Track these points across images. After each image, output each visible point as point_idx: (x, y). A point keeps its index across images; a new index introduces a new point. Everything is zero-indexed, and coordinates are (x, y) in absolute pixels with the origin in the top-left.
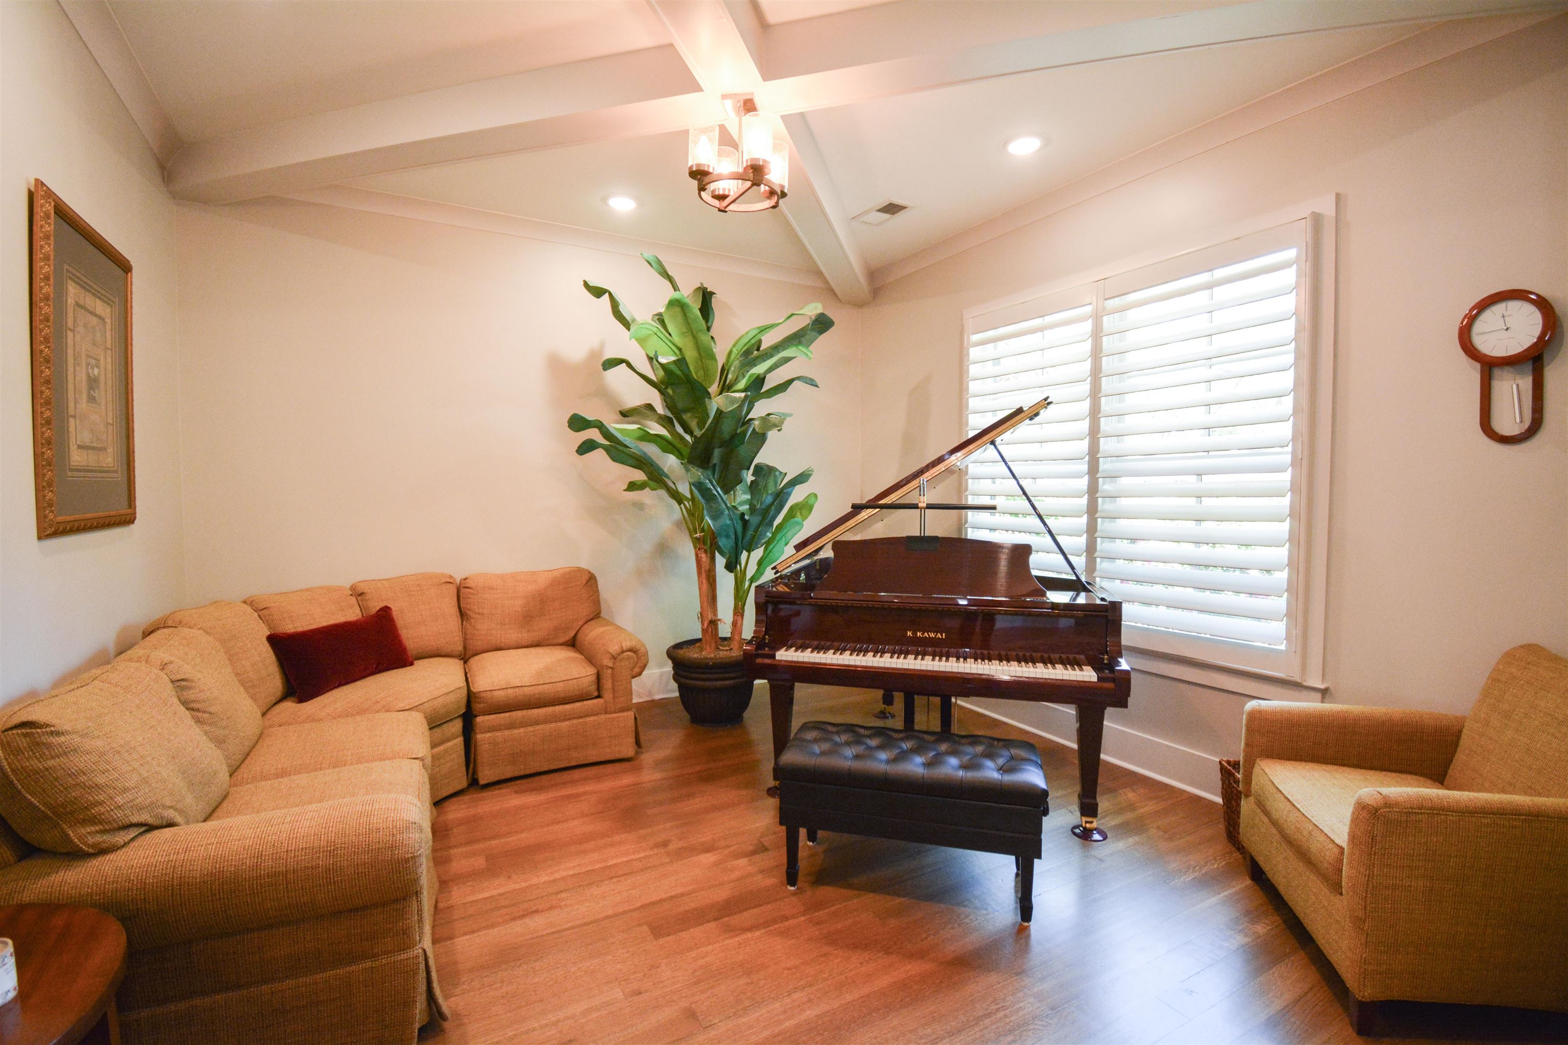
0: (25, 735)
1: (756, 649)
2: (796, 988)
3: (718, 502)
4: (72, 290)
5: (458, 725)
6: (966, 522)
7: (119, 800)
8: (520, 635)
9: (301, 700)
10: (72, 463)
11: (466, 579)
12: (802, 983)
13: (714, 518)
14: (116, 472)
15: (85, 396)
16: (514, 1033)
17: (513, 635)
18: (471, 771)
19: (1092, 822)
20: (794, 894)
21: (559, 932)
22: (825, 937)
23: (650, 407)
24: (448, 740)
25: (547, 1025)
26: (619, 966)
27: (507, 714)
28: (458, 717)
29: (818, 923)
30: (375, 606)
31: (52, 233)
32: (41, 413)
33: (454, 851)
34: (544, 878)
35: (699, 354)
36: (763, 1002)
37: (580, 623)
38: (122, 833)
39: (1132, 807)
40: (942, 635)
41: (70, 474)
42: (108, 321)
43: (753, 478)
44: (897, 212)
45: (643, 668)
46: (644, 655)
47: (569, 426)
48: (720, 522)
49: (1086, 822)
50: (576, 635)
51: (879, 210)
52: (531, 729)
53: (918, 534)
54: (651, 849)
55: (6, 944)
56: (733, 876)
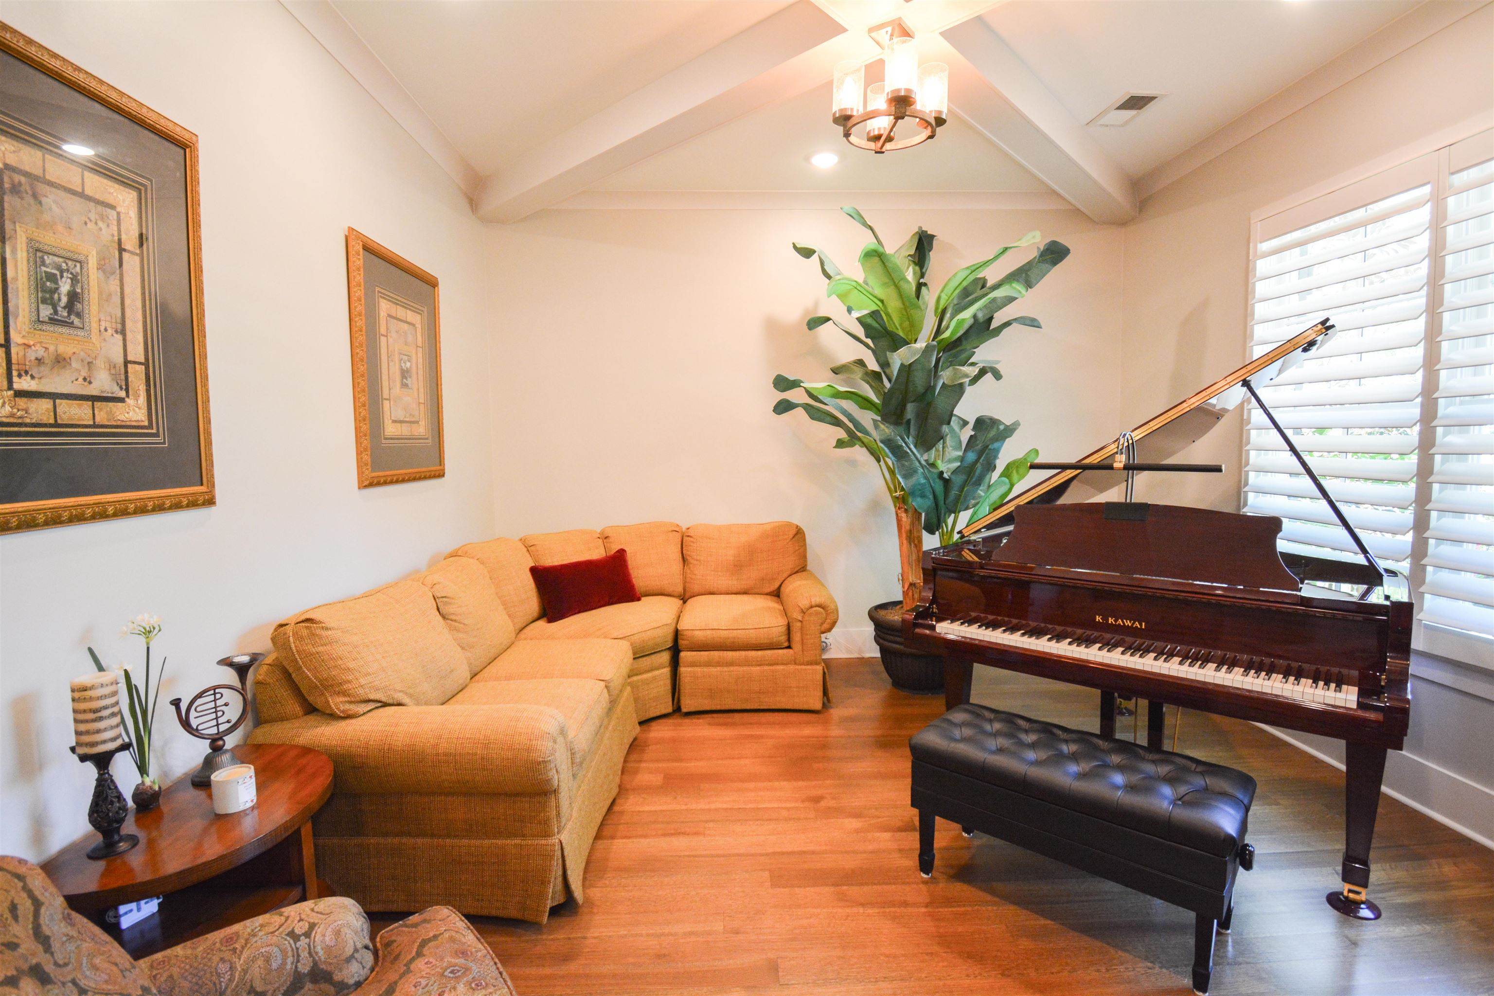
0: (307, 627)
1: (916, 618)
2: (885, 978)
3: (910, 460)
4: (384, 307)
5: (665, 657)
6: (1246, 484)
7: (363, 681)
8: (730, 582)
9: (550, 621)
10: (386, 434)
11: (688, 529)
12: (893, 974)
13: (905, 477)
14: (427, 439)
15: (398, 384)
16: (625, 933)
17: (724, 581)
18: (676, 700)
19: (1358, 893)
20: (925, 882)
21: (694, 856)
22: (940, 937)
23: (861, 363)
24: (657, 669)
25: (652, 935)
26: (730, 902)
27: (706, 653)
28: (665, 650)
29: (938, 920)
30: (615, 548)
31: (362, 266)
32: (359, 398)
33: (643, 765)
34: (702, 805)
35: (904, 304)
36: (846, 979)
37: (785, 575)
38: (363, 705)
39: (1441, 885)
40: (1141, 625)
41: (384, 441)
42: (419, 326)
43: (973, 433)
44: (1145, 105)
45: (833, 624)
46: (833, 612)
47: (775, 386)
48: (913, 481)
49: (1350, 891)
50: (780, 586)
51: (1119, 108)
52: (726, 669)
53: (1124, 501)
54: (803, 801)
55: (250, 768)
56: (871, 847)
